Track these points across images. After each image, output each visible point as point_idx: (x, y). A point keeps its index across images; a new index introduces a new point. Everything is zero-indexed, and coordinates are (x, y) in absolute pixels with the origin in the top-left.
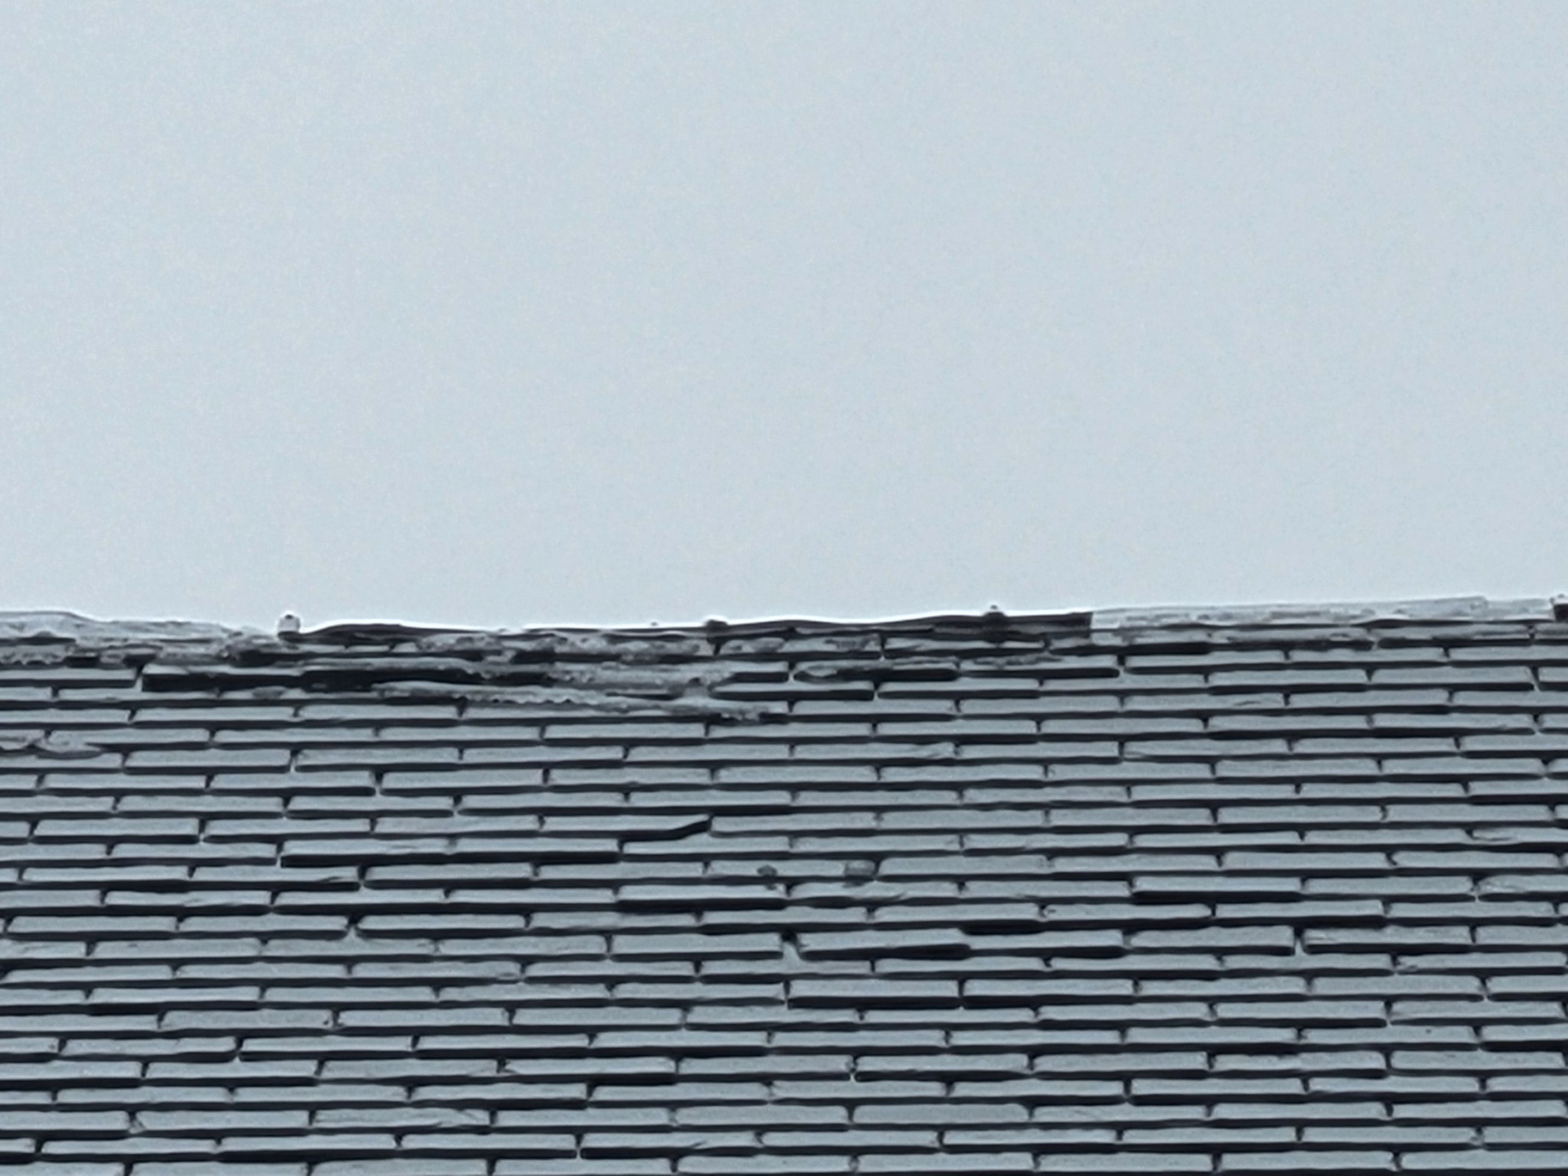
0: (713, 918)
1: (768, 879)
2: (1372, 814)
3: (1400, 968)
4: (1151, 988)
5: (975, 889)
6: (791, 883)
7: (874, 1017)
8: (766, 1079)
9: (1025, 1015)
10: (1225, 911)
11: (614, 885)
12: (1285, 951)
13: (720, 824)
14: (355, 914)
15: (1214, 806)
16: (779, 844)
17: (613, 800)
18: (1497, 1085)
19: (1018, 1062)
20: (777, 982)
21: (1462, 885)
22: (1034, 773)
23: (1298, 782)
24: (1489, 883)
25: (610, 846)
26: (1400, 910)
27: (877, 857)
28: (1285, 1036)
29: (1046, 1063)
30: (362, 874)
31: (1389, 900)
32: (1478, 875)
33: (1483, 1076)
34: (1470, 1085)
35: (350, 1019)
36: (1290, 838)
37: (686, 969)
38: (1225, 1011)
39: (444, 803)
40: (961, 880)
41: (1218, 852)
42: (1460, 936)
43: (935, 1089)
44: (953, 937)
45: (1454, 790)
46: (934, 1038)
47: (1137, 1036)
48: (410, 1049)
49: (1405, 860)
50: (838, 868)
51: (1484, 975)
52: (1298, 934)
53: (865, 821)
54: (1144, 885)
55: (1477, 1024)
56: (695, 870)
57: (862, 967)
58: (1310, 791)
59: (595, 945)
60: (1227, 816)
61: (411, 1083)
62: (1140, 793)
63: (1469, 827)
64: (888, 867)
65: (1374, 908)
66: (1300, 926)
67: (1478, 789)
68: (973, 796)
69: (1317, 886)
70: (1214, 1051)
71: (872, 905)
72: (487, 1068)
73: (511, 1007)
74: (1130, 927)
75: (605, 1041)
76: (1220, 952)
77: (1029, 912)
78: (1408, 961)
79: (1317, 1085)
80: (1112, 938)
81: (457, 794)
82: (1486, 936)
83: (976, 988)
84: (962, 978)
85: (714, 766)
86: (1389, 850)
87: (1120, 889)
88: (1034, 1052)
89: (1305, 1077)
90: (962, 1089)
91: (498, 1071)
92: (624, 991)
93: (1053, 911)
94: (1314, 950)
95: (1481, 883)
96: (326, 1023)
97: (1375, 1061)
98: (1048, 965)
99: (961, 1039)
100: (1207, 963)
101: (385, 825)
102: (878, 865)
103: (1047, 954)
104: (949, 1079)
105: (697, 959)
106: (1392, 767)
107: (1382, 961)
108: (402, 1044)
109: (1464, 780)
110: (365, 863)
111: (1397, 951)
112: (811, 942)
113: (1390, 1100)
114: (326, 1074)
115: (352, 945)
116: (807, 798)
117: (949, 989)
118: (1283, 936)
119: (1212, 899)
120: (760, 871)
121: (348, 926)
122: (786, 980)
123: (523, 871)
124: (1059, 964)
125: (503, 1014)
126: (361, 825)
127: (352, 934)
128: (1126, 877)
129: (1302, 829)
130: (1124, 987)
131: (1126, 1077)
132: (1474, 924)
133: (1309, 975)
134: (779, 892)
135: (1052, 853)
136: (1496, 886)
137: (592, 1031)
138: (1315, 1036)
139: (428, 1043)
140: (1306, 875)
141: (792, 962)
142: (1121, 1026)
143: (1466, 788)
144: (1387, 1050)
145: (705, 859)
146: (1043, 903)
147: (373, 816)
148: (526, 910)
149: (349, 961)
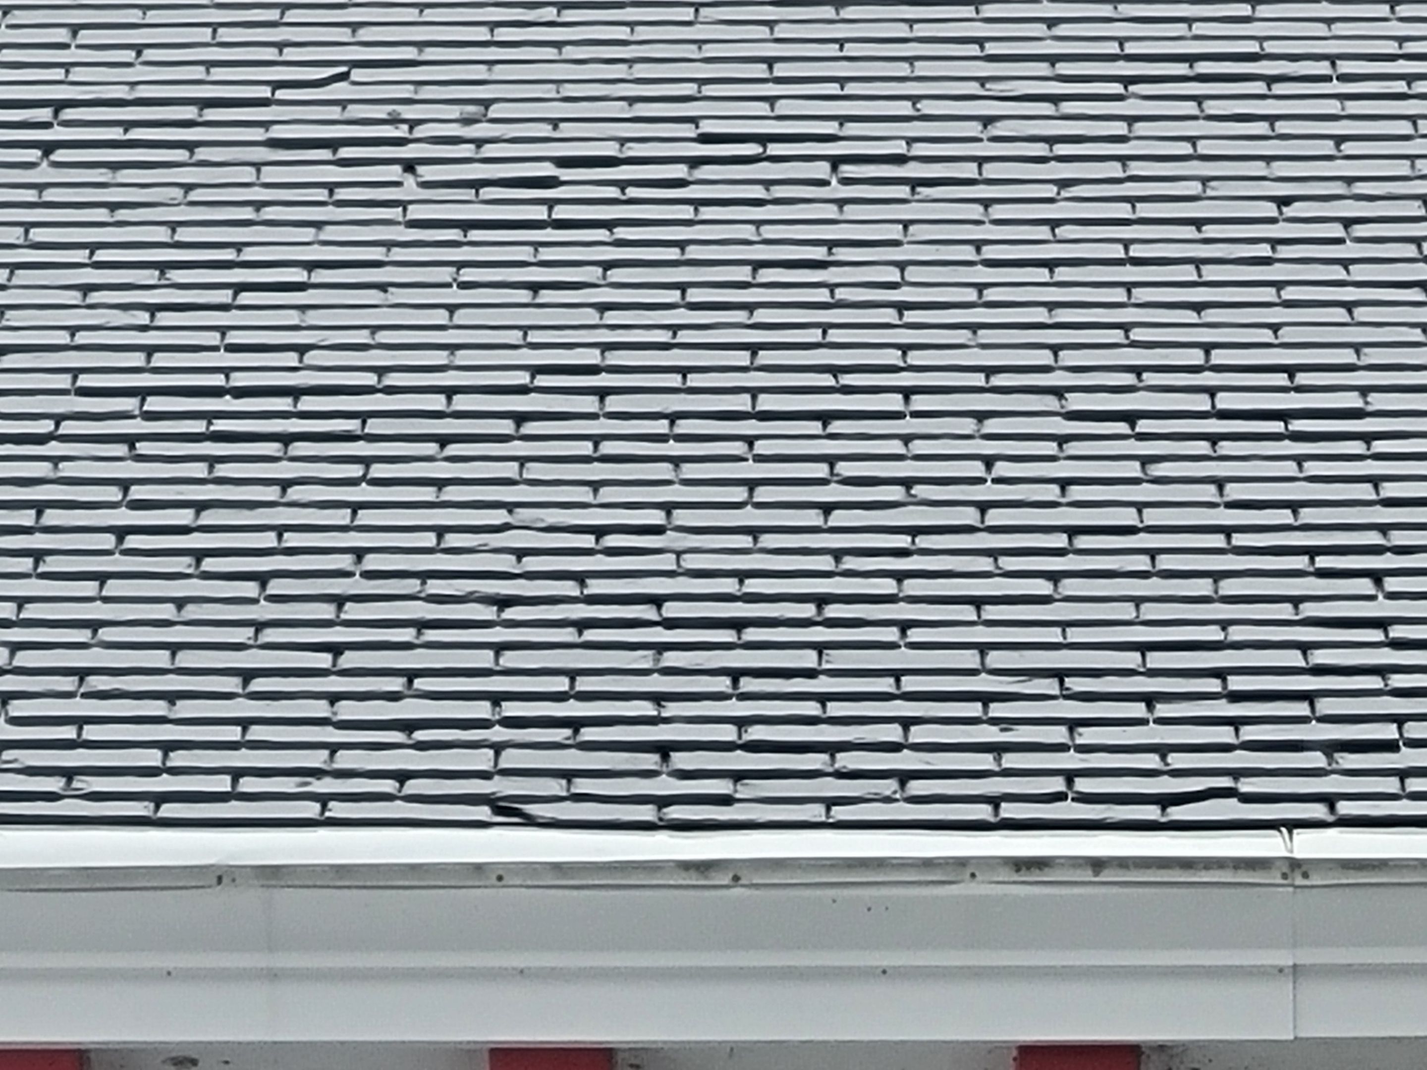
0: (346, 152)
1: (394, 121)
2: (903, 69)
3: (917, 197)
4: (707, 213)
5: (567, 130)
6: (413, 124)
7: (475, 235)
8: (383, 287)
9: (601, 234)
10: (774, 149)
11: (266, 125)
12: (824, 183)
13: (357, 75)
14: (48, 148)
15: (770, 62)
16: (406, 92)
17: (270, 54)
18: (991, 295)
19: (593, 274)
20: (398, 207)
21: (973, 129)
22: (622, 33)
23: (841, 42)
24: (996, 128)
25: (265, 92)
26: (920, 149)
27: (487, 103)
28: (819, 253)
29: (616, 275)
30: (56, 114)
31: (910, 141)
32: (987, 121)
33: (981, 287)
34: (971, 295)
35: (38, 235)
36: (833, 89)
37: (321, 195)
38: (769, 232)
39: (129, 56)
40: (555, 123)
41: (771, 100)
42: (969, 170)
43: (524, 296)
44: (547, 170)
45: (973, 50)
46: (524, 254)
47: (693, 253)
48: (87, 261)
49: (927, 107)
50: (454, 112)
51: (986, 203)
52: (834, 168)
53: (479, 72)
54: (707, 127)
55: (978, 245)
56: (334, 112)
57: (469, 194)
58: (851, 50)
59: (247, 174)
60: (780, 70)
61: (86, 289)
62: (710, 51)
63: (982, 81)
64: (495, 112)
65: (899, 148)
66: (836, 162)
67: (992, 49)
68: (570, 52)
69: (852, 129)
70: (758, 265)
71: (479, 143)
72: (149, 276)
73: (173, 226)
74: (695, 162)
75: (249, 255)
76: (768, 184)
77: (610, 150)
78: (924, 191)
79: (841, 294)
80: (679, 171)
81: (139, 49)
82: (991, 171)
83: (561, 213)
84: (551, 203)
85: (355, 26)
86: (915, 99)
87: (688, 130)
88: (607, 265)
89: (832, 287)
90: (546, 296)
91: (159, 279)
92: (269, 213)
93: (630, 148)
94: (847, 181)
95: (989, 127)
96: (18, 238)
97: (893, 275)
98: (623, 193)
99: (546, 254)
100: (758, 192)
101: (77, 74)
102: (487, 108)
103: (622, 185)
104: (535, 287)
105: (331, 187)
106: (921, 30)
107: (903, 191)
108: (81, 256)
109: (980, 42)
110: (59, 105)
111: (915, 183)
112: (427, 173)
113: (901, 307)
114: (15, 281)
115: (44, 174)
116: (431, 54)
117: (539, 213)
118: (822, 170)
119: (763, 139)
120: (389, 114)
121: (42, 159)
122: (404, 205)
123: (189, 113)
124: (633, 192)
125: (167, 231)
126: (58, 74)
127: (45, 164)
128: (694, 120)
129: (842, 81)
130: (687, 212)
131: (682, 287)
132: (981, 161)
133: (841, 203)
134: (402, 131)
135: (632, 100)
136: (1000, 129)
137: (239, 247)
138: (842, 254)
139: (102, 255)
140: (843, 120)
141: (410, 189)
142: (681, 245)
143: (982, 48)
144: (902, 266)
145: (343, 104)
146: (623, 141)
147: (67, 66)
148: (190, 146)
149: (41, 187)
